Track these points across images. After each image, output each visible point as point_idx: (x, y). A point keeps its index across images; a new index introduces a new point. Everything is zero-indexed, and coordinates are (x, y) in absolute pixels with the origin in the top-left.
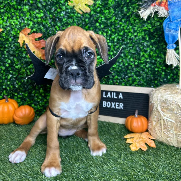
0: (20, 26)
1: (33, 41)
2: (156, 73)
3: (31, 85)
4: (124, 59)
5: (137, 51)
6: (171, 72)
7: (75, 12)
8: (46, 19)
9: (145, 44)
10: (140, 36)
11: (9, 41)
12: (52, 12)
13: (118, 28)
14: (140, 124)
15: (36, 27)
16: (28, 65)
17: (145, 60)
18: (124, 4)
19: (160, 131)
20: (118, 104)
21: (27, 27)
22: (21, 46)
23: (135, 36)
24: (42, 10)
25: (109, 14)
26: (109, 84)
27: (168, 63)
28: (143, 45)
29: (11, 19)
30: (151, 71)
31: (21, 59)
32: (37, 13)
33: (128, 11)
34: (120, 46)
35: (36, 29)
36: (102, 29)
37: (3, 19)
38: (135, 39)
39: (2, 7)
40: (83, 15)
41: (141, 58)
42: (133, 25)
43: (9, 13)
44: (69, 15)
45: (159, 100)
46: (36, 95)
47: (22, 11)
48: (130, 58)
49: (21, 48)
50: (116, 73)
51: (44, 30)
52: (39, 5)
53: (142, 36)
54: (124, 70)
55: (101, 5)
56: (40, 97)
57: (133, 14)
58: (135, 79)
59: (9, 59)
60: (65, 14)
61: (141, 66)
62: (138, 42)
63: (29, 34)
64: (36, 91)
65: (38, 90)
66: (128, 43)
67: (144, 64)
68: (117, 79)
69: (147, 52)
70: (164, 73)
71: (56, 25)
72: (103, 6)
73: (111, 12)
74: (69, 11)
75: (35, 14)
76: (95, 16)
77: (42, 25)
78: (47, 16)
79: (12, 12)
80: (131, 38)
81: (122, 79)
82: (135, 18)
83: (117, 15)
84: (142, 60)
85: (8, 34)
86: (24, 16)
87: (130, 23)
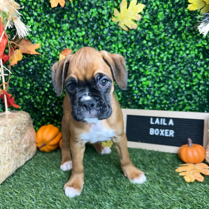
0: (59, 47)
4: (174, 80)
5: (188, 71)
7: (119, 28)
8: (88, 38)
9: (199, 63)
10: (192, 54)
11: (48, 63)
12: (94, 30)
13: (168, 45)
15: (77, 47)
17: (198, 81)
18: (175, 18)
21: (67, 47)
23: (187, 55)
24: (84, 27)
25: (158, 30)
26: (156, 109)
28: (196, 65)
29: (49, 39)
30: (204, 94)
32: (78, 32)
33: (179, 25)
34: (170, 66)
35: (77, 49)
36: (150, 47)
37: (41, 39)
38: (187, 58)
39: (41, 26)
40: (128, 33)
41: (193, 79)
42: (185, 42)
43: (47, 32)
44: (112, 32)
47: (61, 29)
48: (180, 80)
50: (164, 97)
52: (80, 22)
53: (195, 54)
54: (173, 93)
55: (149, 20)
57: (186, 29)
59: (48, 83)
60: (108, 31)
61: (193, 88)
62: (190, 61)
66: (178, 63)
67: (197, 87)
68: (165, 104)
69: (200, 73)
71: (99, 44)
72: (152, 21)
73: (161, 27)
74: (112, 28)
75: (76, 33)
76: (141, 33)
77: (83, 45)
78: (89, 34)
79: (51, 31)
80: (182, 56)
81: (170, 103)
82: (187, 34)
83: (167, 31)
84: (194, 82)
85: (47, 55)
86: (64, 35)
87: (181, 39)
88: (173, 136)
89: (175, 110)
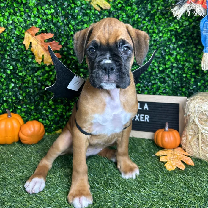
0: (25, 25)
1: (41, 42)
2: (184, 79)
3: (39, 96)
5: (162, 54)
6: (201, 78)
7: (91, 8)
8: (57, 16)
9: (172, 46)
10: (165, 37)
11: (11, 42)
12: (64, 8)
13: (141, 27)
14: (172, 138)
15: (45, 25)
16: (34, 71)
17: (171, 64)
19: (197, 146)
20: (142, 116)
21: (34, 25)
22: (27, 49)
23: (160, 37)
24: (53, 5)
25: (132, 11)
27: (203, 68)
28: (169, 48)
29: (13, 15)
30: (177, 77)
31: (26, 64)
32: (47, 9)
33: (152, 8)
35: (45, 28)
37: (3, 16)
38: (160, 41)
40: (101, 13)
41: (166, 62)
42: (158, 25)
43: (10, 8)
44: (84, 11)
45: (196, 111)
46: (44, 107)
47: (27, 6)
48: (154, 63)
49: (27, 51)
51: (55, 29)
53: (168, 37)
54: (147, 76)
55: (122, 0)
56: (49, 110)
57: (158, 12)
58: (160, 86)
59: (11, 65)
60: (80, 10)
61: (166, 71)
62: (163, 43)
63: (36, 34)
64: (43, 103)
65: (46, 101)
66: (152, 45)
67: (170, 70)
68: (139, 87)
69: (173, 56)
70: (193, 80)
71: (70, 23)
72: (125, 2)
73: (134, 9)
74: (84, 7)
75: (44, 10)
76: (115, 13)
77: (52, 23)
78: (59, 12)
79: (15, 7)
80: (155, 39)
81: (144, 87)
82: (160, 17)
83: (140, 12)
84: (168, 65)
85: (10, 34)
86: (30, 12)
87: (154, 22)
88: (148, 121)
89: (149, 93)
